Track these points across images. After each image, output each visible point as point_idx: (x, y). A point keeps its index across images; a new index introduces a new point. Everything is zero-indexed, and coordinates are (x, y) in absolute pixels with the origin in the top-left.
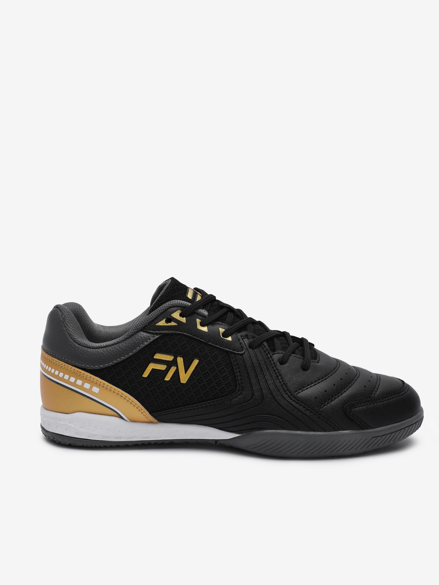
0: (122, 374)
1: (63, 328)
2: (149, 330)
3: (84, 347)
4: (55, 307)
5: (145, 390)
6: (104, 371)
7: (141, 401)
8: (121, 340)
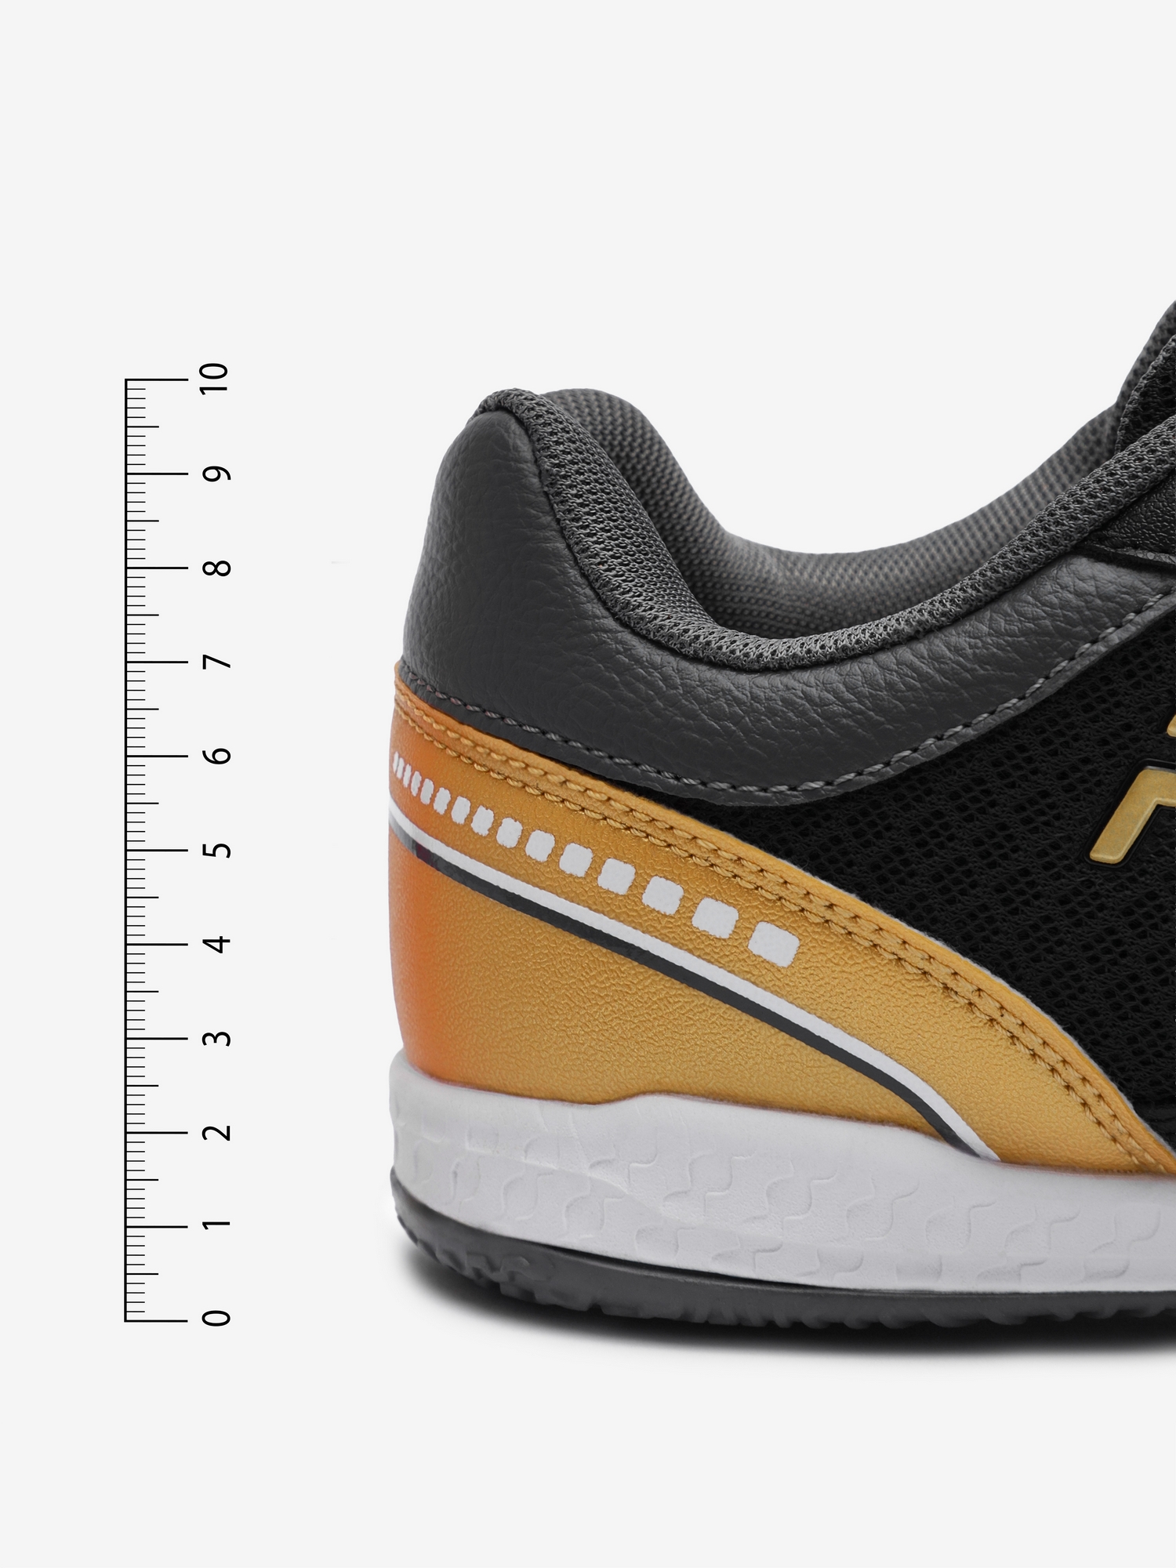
0: (951, 838)
1: (547, 540)
2: (1136, 547)
3: (695, 659)
4: (484, 408)
5: (1108, 951)
6: (828, 818)
7: (1081, 1022)
8: (943, 614)
